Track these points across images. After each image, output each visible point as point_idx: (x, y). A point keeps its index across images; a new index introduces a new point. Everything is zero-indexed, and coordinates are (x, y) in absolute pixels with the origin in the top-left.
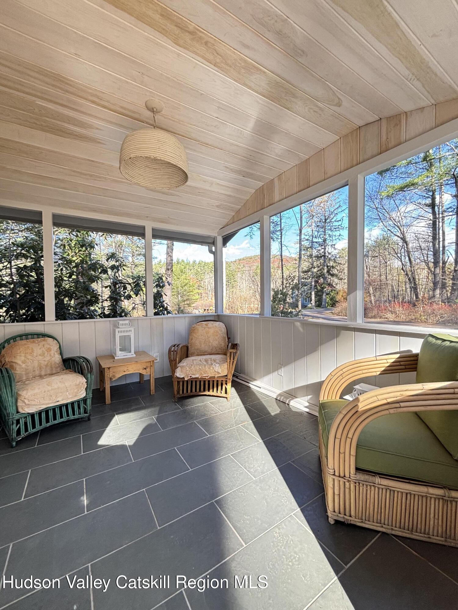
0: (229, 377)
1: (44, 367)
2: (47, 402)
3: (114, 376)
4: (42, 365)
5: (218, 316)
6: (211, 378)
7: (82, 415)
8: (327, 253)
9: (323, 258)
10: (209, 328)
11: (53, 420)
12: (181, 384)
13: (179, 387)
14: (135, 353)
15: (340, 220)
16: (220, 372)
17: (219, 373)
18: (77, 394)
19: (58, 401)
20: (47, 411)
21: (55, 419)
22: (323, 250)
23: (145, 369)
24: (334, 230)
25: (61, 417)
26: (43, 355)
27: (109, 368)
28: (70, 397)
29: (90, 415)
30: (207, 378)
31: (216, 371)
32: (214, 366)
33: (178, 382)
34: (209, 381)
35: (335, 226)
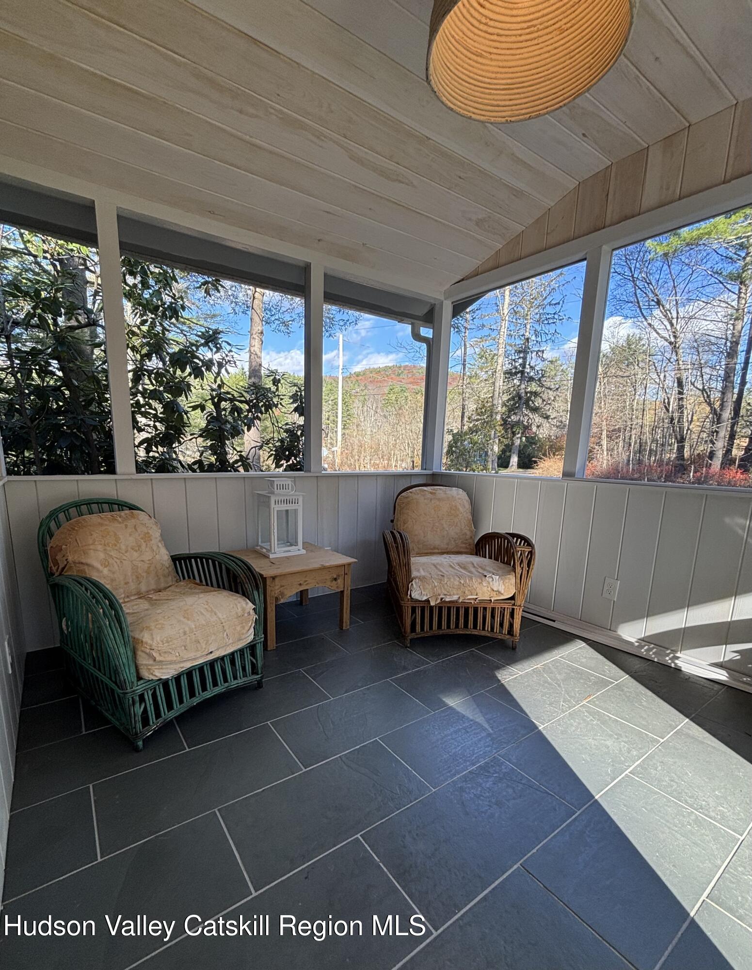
0: (518, 602)
1: (144, 574)
2: (192, 655)
3: (282, 594)
4: (140, 571)
5: (434, 475)
6: (482, 601)
7: (250, 678)
8: (527, 366)
9: (519, 375)
10: (439, 500)
11: (201, 692)
12: (418, 612)
13: (415, 618)
14: (306, 545)
15: (559, 303)
16: (502, 592)
17: (499, 592)
18: (243, 637)
19: (211, 652)
20: (189, 673)
21: (204, 689)
22: (521, 361)
23: (335, 579)
24: (546, 322)
25: (215, 684)
26: (138, 548)
27: (274, 578)
28: (231, 641)
29: (262, 678)
30: (472, 602)
31: (495, 589)
32: (491, 580)
33: (414, 609)
34: (476, 610)
35: (548, 314)
